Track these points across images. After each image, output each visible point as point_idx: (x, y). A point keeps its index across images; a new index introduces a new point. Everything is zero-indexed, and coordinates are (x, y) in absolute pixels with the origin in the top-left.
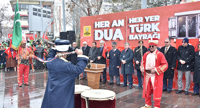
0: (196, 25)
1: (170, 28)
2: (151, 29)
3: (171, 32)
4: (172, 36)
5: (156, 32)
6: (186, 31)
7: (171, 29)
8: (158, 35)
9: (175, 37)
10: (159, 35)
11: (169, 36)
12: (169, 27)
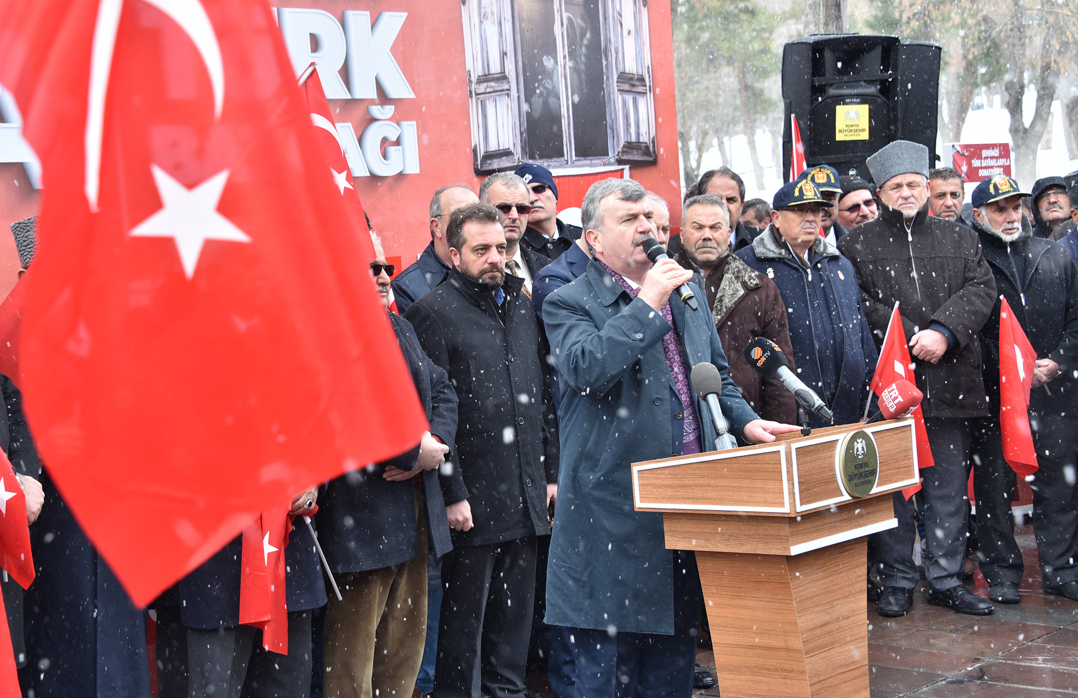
0: (604, 63)
1: (474, 79)
2: (345, 73)
3: (485, 116)
4: (493, 147)
5: (389, 110)
6: (564, 111)
7: (480, 81)
8: (406, 140)
9: (507, 153)
10: (409, 129)
11: (475, 151)
12: (469, 66)
